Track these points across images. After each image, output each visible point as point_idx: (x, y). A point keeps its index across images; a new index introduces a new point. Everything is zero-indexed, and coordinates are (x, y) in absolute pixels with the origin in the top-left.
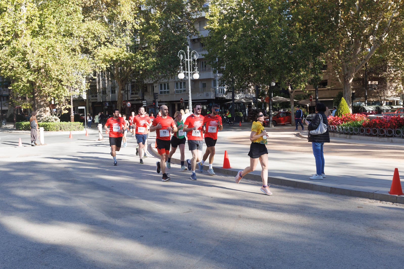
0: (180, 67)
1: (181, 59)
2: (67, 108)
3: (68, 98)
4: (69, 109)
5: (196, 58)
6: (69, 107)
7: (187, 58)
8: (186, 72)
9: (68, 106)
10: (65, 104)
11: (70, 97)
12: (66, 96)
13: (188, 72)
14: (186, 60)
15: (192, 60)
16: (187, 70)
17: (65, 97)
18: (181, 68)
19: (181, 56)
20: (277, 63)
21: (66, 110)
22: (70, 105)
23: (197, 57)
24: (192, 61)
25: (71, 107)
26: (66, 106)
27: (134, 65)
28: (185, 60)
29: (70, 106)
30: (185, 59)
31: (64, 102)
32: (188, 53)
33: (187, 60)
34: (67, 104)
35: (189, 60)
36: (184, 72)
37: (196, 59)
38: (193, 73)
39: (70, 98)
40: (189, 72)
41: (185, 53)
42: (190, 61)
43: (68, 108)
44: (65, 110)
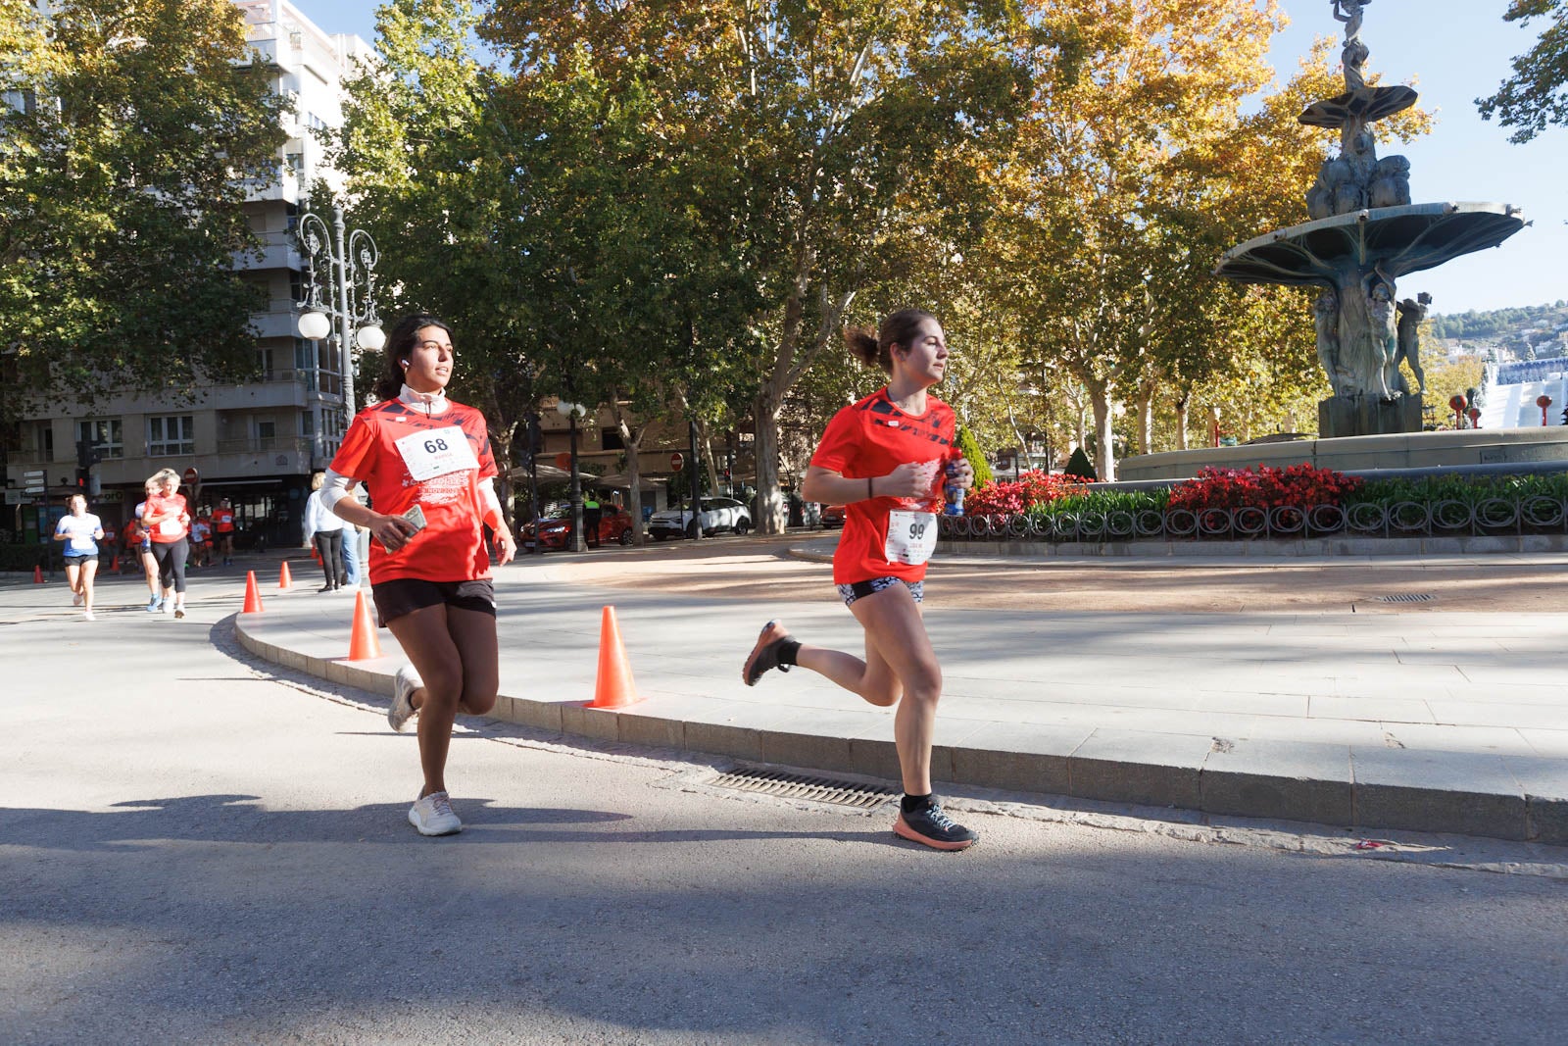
0: (306, 286)
1: (314, 251)
5: (370, 261)
7: (336, 255)
8: (334, 311)
13: (340, 314)
14: (333, 260)
15: (354, 267)
16: (339, 308)
18: (311, 290)
19: (313, 237)
20: (642, 327)
23: (373, 260)
24: (356, 272)
28: (327, 262)
30: (327, 255)
32: (341, 235)
33: (337, 262)
35: (342, 262)
36: (326, 309)
37: (371, 267)
38: (360, 325)
40: (346, 314)
41: (326, 232)
42: (348, 271)
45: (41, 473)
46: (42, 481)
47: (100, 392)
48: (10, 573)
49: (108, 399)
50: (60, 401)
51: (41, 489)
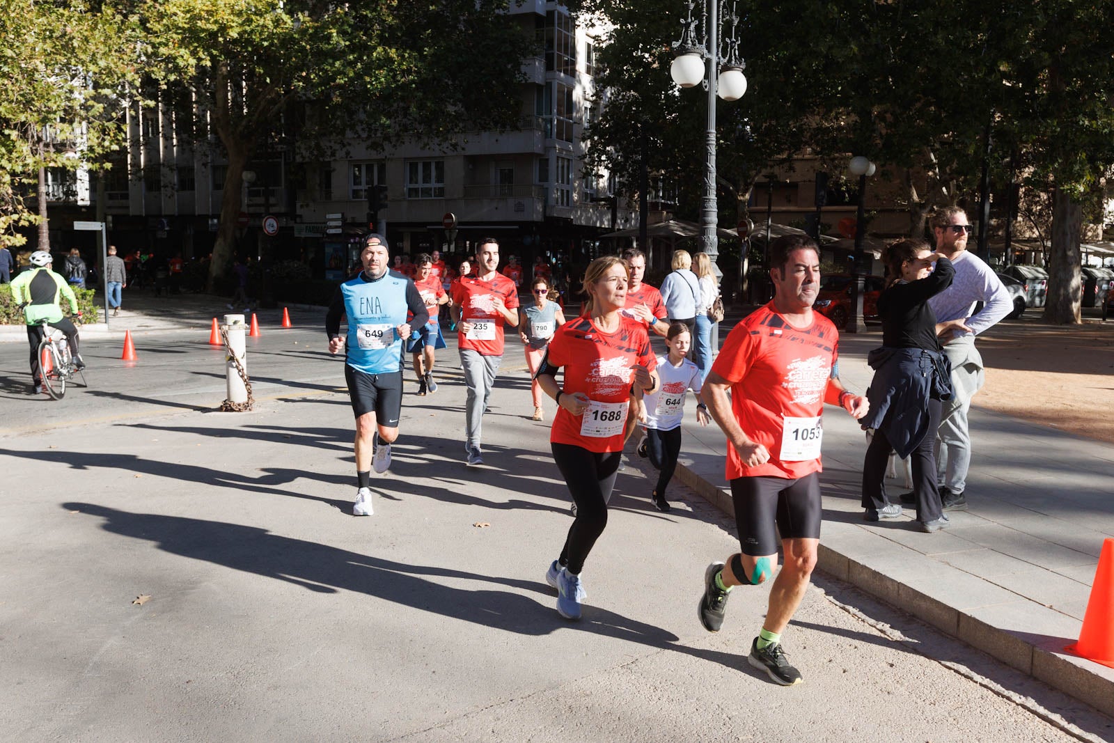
2: (22, 223)
3: (25, 181)
4: (31, 232)
6: (30, 222)
9: (26, 218)
10: (10, 208)
11: (36, 176)
12: (19, 169)
17: (13, 174)
21: (19, 236)
22: (37, 212)
25: (42, 220)
26: (15, 217)
27: (304, 74)
29: (32, 217)
31: (7, 198)
34: (20, 207)
39: (36, 181)
43: (27, 224)
44: (11, 234)
45: (339, 216)
46: (339, 223)
47: (387, 138)
48: (313, 307)
49: (395, 146)
50: (344, 146)
51: (339, 231)
